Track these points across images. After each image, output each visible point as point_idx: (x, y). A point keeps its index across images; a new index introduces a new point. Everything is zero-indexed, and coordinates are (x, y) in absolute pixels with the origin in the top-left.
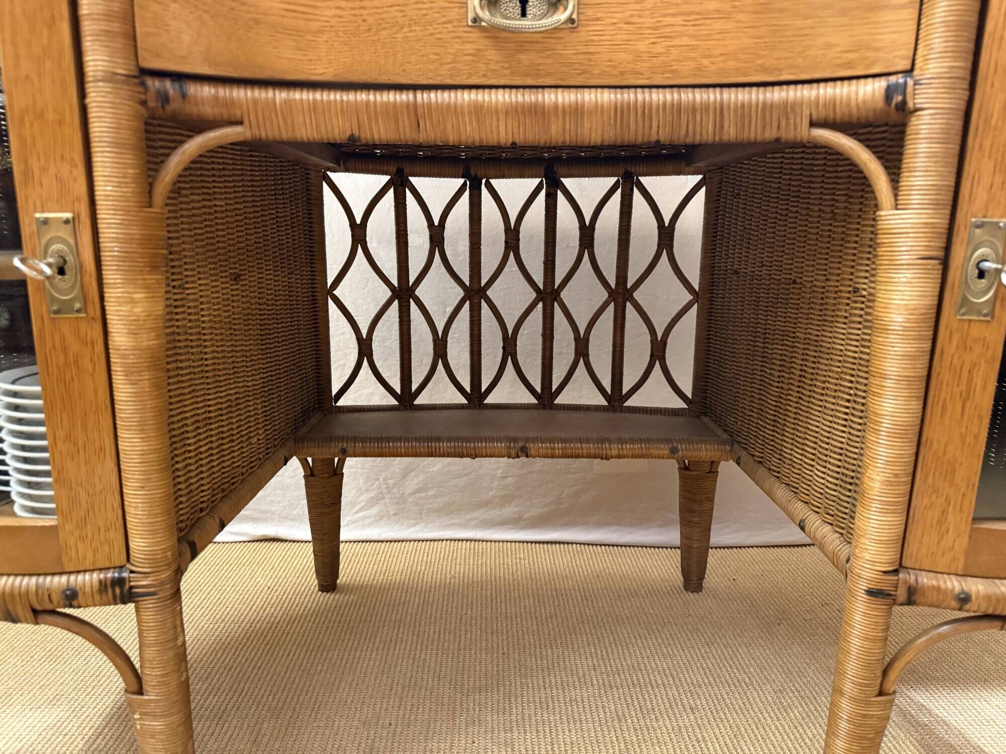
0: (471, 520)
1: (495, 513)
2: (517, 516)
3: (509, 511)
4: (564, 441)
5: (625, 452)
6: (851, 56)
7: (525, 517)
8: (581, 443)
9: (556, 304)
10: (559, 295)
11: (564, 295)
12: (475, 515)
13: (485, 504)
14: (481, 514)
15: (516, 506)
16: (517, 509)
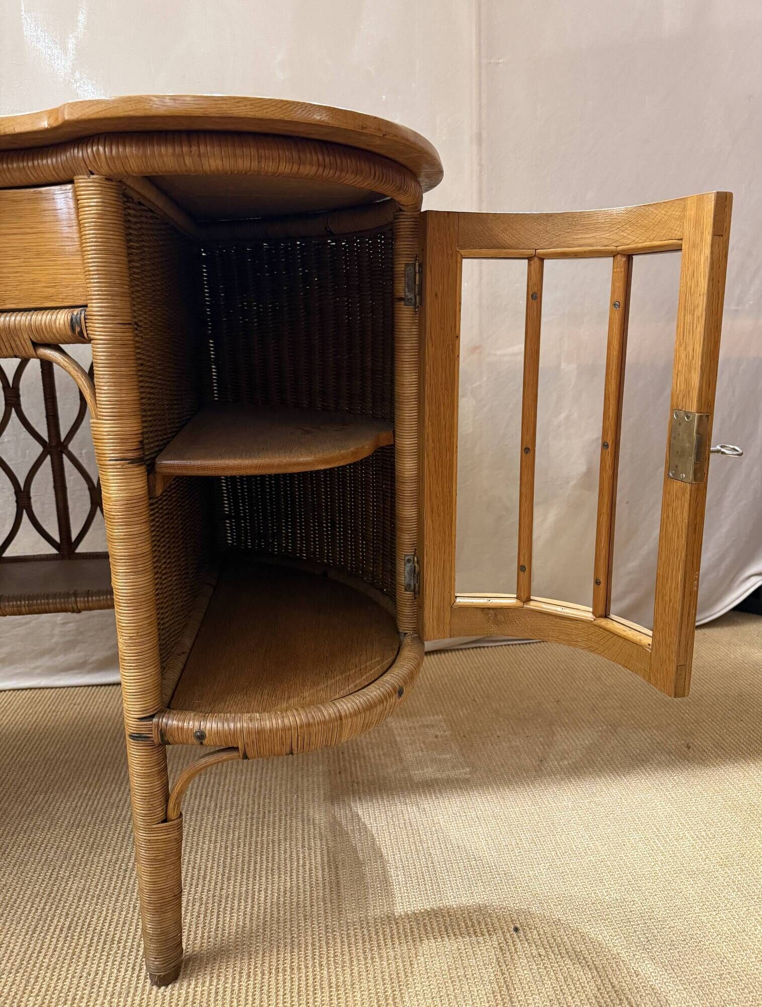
0: (36, 668)
1: (61, 659)
2: (81, 661)
3: (73, 656)
4: (29, 598)
5: (91, 604)
6: (51, 290)
7: (90, 661)
8: (47, 599)
9: (64, 456)
10: (66, 447)
11: (72, 447)
12: (39, 663)
13: (50, 651)
14: (46, 661)
15: (79, 652)
16: (81, 654)
